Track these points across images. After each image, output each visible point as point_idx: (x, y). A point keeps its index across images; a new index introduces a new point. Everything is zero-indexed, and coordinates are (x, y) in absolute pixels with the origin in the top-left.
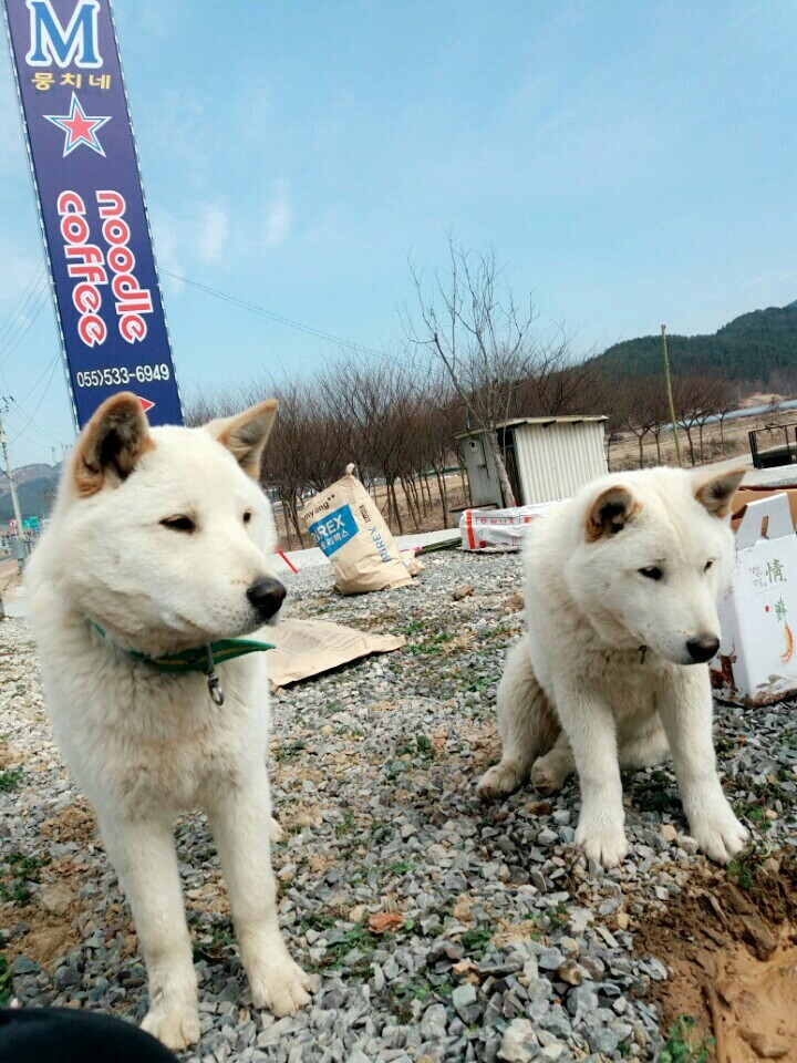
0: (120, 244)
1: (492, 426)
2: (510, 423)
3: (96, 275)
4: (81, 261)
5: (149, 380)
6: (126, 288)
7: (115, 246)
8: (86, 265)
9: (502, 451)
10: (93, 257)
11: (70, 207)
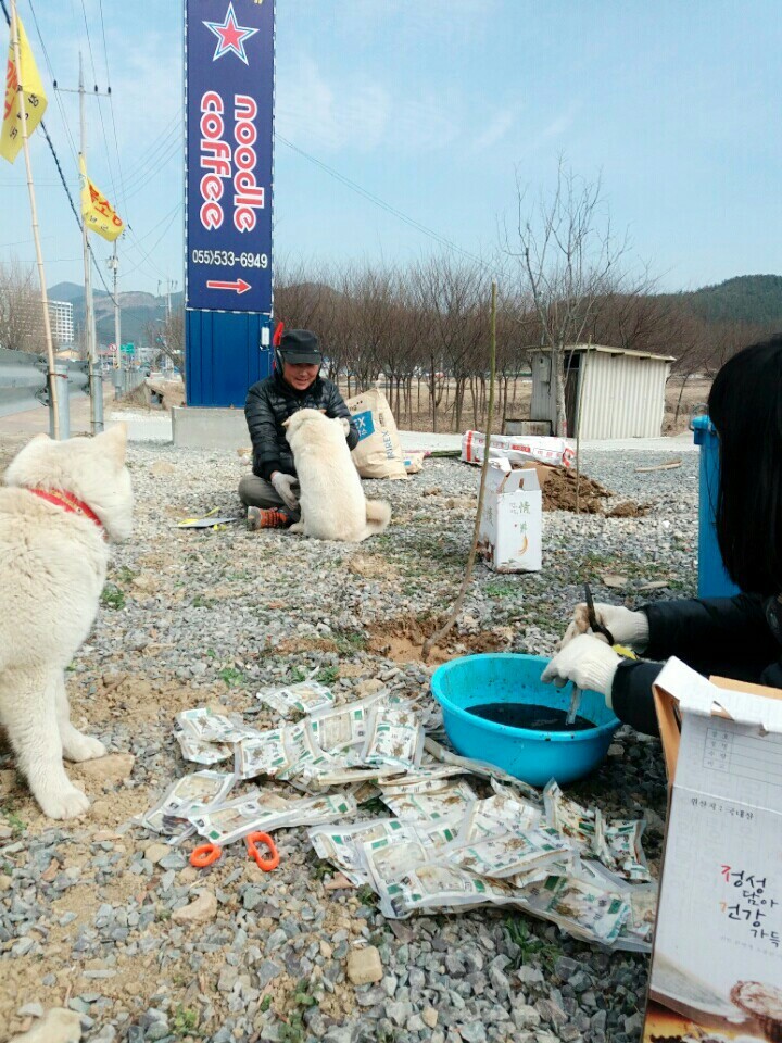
0: (247, 145)
1: (561, 347)
2: (580, 347)
3: (223, 169)
4: (212, 154)
5: (250, 266)
6: (245, 183)
7: (242, 146)
8: (216, 158)
9: (565, 372)
10: (223, 152)
11: (211, 106)
